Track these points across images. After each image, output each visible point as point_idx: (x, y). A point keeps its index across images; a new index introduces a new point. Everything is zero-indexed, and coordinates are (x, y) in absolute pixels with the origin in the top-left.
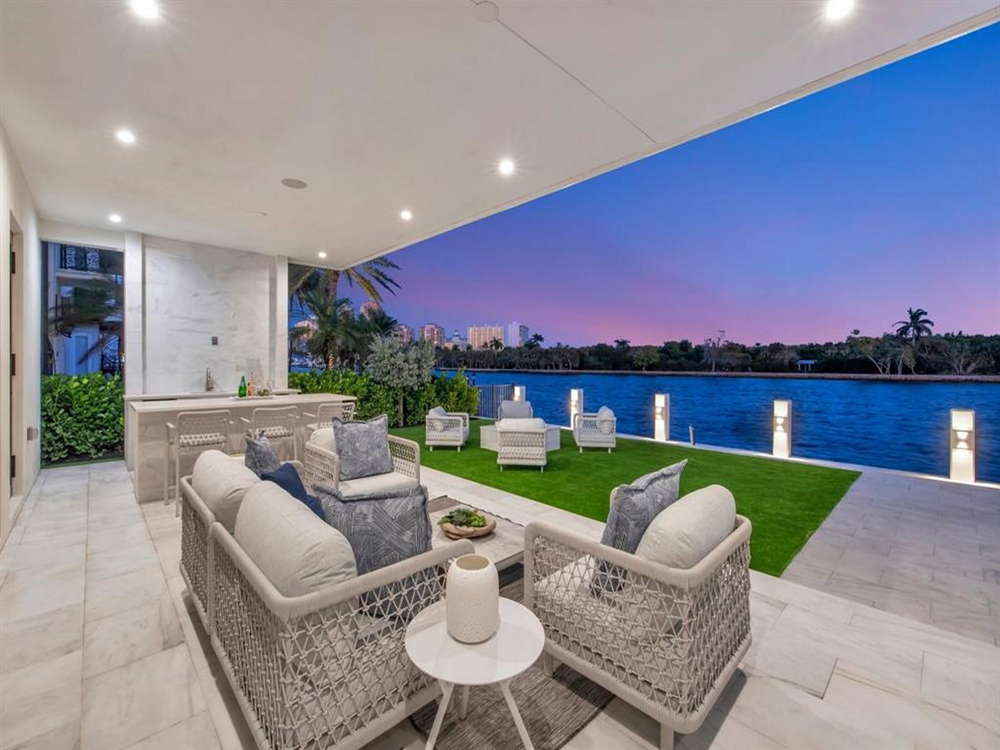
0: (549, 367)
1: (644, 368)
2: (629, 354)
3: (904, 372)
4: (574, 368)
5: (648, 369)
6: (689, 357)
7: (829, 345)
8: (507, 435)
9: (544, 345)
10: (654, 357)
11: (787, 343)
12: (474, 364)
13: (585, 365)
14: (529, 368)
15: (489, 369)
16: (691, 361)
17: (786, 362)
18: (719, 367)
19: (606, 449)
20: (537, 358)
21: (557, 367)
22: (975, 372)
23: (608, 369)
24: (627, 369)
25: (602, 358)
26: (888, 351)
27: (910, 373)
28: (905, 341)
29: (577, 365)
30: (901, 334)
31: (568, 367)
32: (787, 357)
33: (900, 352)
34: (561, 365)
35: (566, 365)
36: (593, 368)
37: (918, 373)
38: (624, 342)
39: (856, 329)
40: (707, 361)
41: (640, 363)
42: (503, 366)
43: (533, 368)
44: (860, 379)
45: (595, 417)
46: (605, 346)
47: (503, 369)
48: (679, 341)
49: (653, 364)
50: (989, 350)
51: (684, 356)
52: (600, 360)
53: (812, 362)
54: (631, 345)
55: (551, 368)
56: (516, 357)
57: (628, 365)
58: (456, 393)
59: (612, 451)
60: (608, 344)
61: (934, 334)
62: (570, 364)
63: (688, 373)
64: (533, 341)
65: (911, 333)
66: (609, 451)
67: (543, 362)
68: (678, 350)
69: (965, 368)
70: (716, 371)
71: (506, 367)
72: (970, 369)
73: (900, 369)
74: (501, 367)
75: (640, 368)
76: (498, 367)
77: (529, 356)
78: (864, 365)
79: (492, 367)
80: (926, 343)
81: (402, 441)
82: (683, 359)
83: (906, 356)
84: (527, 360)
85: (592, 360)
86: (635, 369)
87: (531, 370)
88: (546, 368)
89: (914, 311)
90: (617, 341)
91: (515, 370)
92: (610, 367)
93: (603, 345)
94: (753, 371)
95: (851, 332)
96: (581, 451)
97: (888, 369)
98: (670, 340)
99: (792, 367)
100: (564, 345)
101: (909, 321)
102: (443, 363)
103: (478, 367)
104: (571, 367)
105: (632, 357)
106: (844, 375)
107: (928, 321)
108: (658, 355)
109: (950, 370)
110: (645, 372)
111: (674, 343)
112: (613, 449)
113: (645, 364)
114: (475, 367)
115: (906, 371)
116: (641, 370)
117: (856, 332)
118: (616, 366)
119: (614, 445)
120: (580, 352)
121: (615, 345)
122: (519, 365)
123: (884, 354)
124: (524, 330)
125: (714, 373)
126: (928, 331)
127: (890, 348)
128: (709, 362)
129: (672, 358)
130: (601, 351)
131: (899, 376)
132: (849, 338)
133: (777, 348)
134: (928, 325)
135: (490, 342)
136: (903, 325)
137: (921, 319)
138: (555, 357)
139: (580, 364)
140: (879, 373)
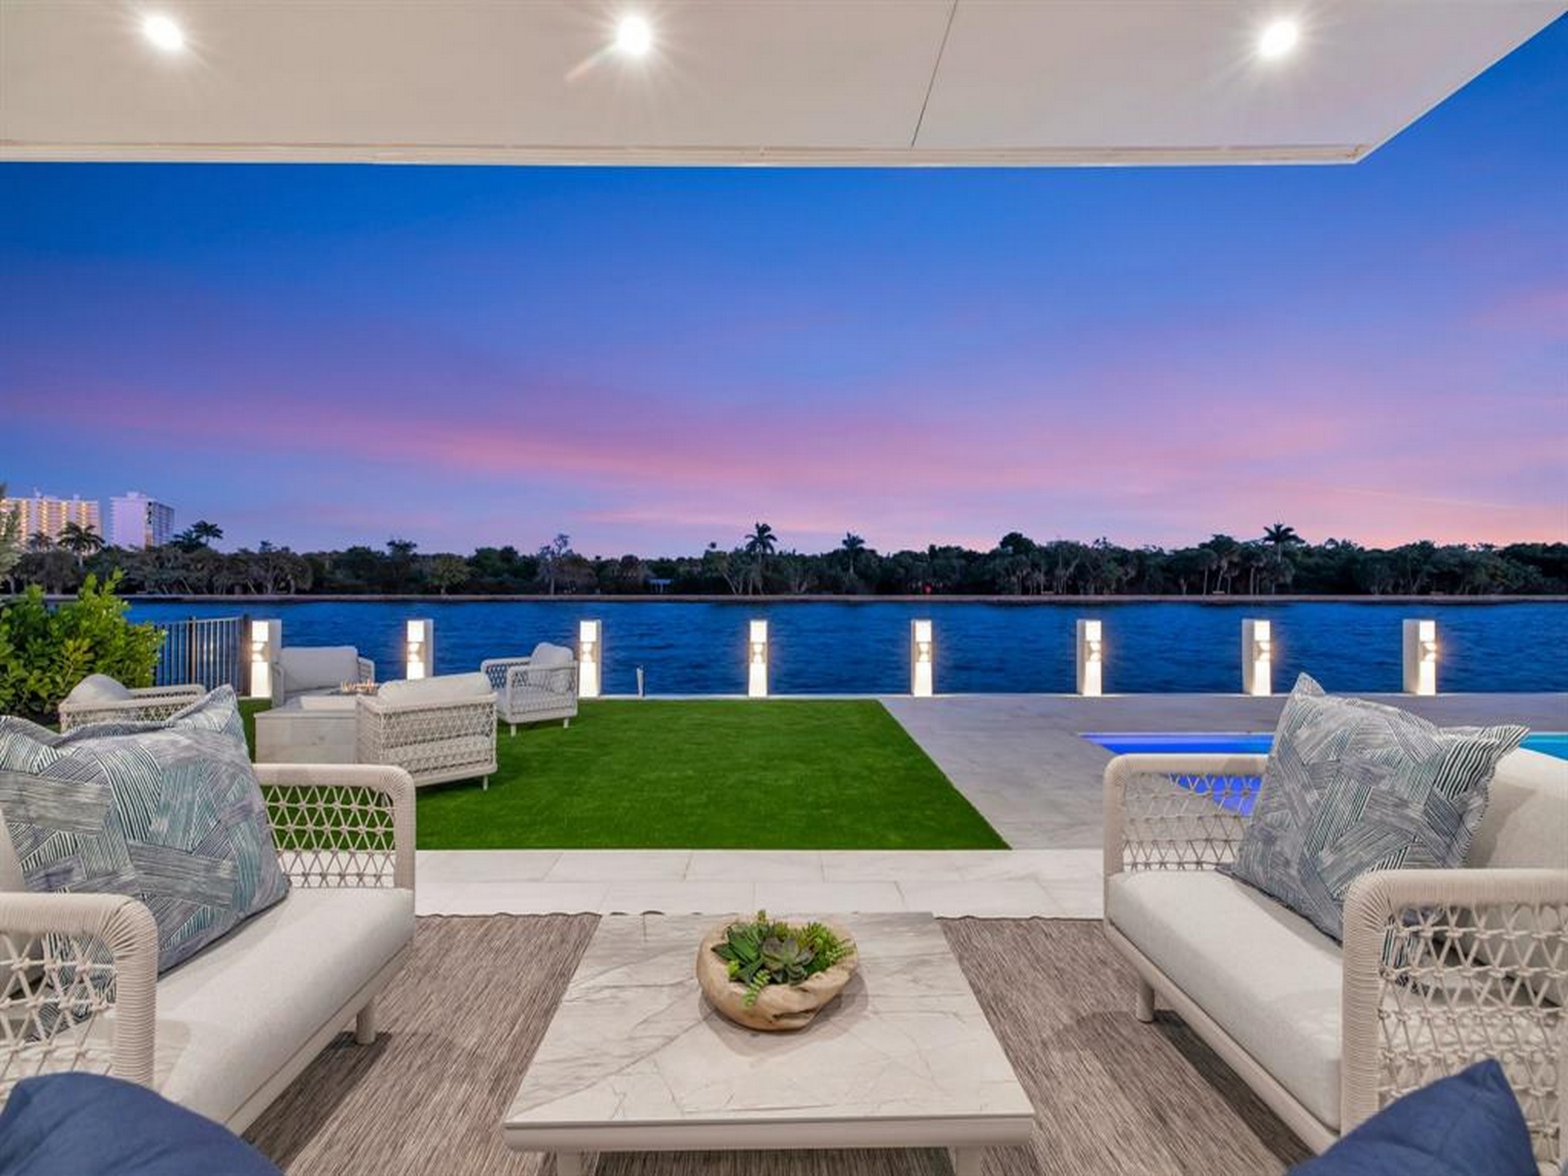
0: (237, 589)
1: (442, 591)
2: (415, 566)
4: (298, 591)
5: (449, 591)
6: (515, 573)
7: (681, 560)
8: (402, 718)
9: (223, 546)
10: (460, 572)
11: (641, 556)
13: (326, 584)
14: (184, 592)
16: (519, 580)
17: (641, 579)
18: (559, 589)
19: (559, 722)
20: (205, 572)
21: (260, 589)
22: (809, 591)
23: (373, 592)
24: (411, 593)
25: (361, 572)
26: (740, 570)
27: (759, 593)
28: (754, 558)
29: (308, 586)
30: (750, 550)
31: (287, 589)
32: (642, 573)
33: (750, 571)
34: (269, 585)
35: (283, 584)
36: (344, 590)
37: (766, 594)
38: (407, 546)
39: (713, 542)
40: (543, 579)
41: (436, 583)
44: (716, 601)
45: (527, 664)
46: (367, 552)
48: (498, 547)
49: (459, 584)
51: (508, 571)
52: (358, 577)
53: (668, 582)
54: (419, 551)
55: (245, 590)
56: (147, 569)
57: (412, 586)
58: (86, 643)
59: (570, 723)
60: (374, 549)
61: (777, 552)
62: (292, 583)
63: (516, 597)
64: (194, 535)
65: (759, 549)
66: (566, 725)
67: (223, 579)
68: (498, 562)
69: (799, 588)
70: (556, 593)
72: (803, 589)
73: (750, 589)
75: (437, 590)
77: (186, 567)
78: (719, 586)
80: (770, 562)
81: (304, 772)
82: (506, 575)
83: (756, 576)
84: (178, 575)
85: (339, 575)
86: (426, 591)
87: (190, 596)
88: (230, 591)
89: (760, 524)
90: (391, 544)
92: (378, 588)
94: (603, 592)
95: (709, 546)
96: (513, 731)
97: (741, 590)
98: (486, 546)
99: (648, 588)
100: (277, 545)
101: (756, 535)
104: (293, 589)
105: (421, 572)
106: (703, 597)
107: (771, 537)
108: (467, 569)
109: (788, 589)
110: (449, 597)
111: (491, 550)
112: (572, 720)
113: (445, 583)
115: (755, 592)
116: (439, 593)
117: (713, 545)
118: (390, 587)
119: (574, 712)
120: (313, 561)
121: (388, 551)
122: (157, 585)
123: (738, 572)
124: (159, 513)
125: (552, 597)
126: (772, 549)
127: (742, 566)
128: (547, 580)
129: (490, 575)
130: (359, 561)
131: (750, 597)
132: (707, 552)
133: (630, 562)
134: (771, 541)
135: (60, 534)
136: (751, 540)
137: (766, 534)
138: (256, 570)
139: (314, 584)
140: (732, 593)
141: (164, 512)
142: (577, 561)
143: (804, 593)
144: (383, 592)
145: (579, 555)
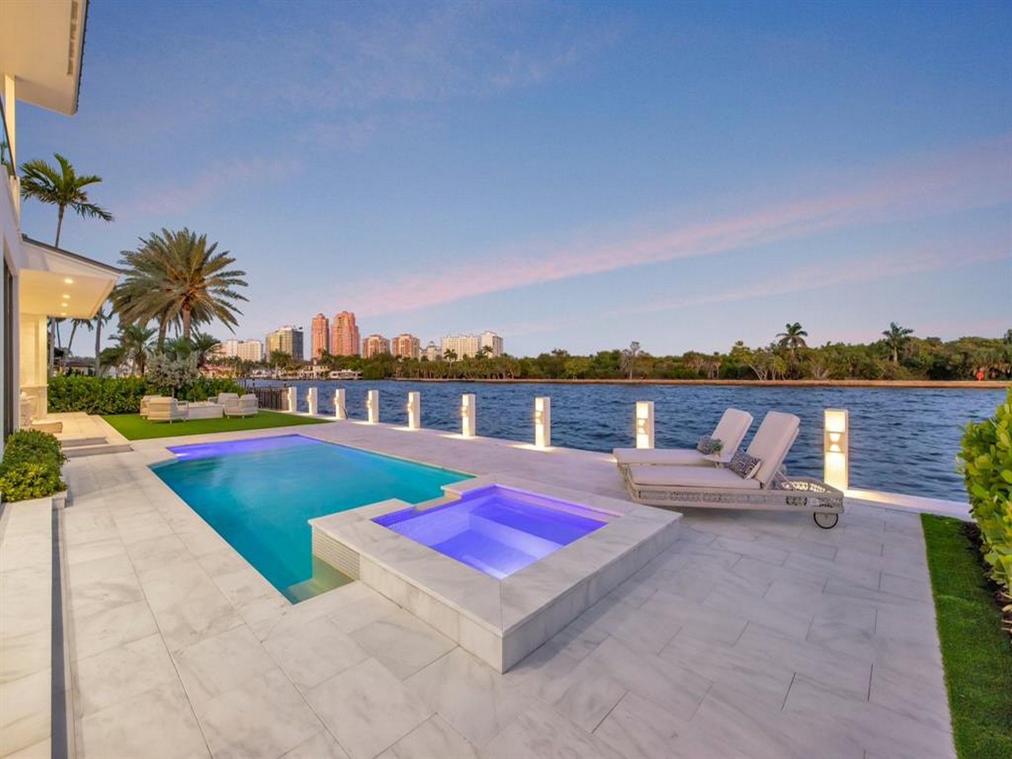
0: (494, 377)
1: (573, 377)
3: (777, 378)
4: (515, 378)
5: (578, 378)
10: (585, 366)
12: (429, 375)
13: (527, 374)
14: (476, 378)
15: (441, 379)
17: (697, 371)
18: (636, 375)
20: (484, 368)
22: (831, 377)
23: (547, 378)
25: (545, 367)
27: (781, 378)
29: (519, 375)
31: (510, 376)
32: (700, 364)
33: (772, 361)
34: (504, 374)
35: (509, 374)
36: (535, 377)
37: (787, 379)
38: (561, 353)
39: (740, 340)
40: (624, 370)
41: (571, 372)
42: (455, 376)
43: (480, 377)
47: (455, 379)
48: (610, 351)
49: (582, 373)
50: (848, 359)
51: (613, 365)
52: (542, 370)
54: (569, 354)
55: (496, 377)
61: (808, 346)
62: (513, 373)
63: (609, 381)
64: (483, 352)
65: (789, 344)
67: (489, 372)
68: (608, 360)
69: (820, 374)
70: (632, 378)
71: (457, 377)
72: (824, 375)
73: (774, 377)
74: (452, 377)
75: (570, 377)
76: (450, 378)
78: (750, 373)
79: (445, 377)
80: (800, 354)
82: (610, 368)
83: (778, 365)
84: (474, 370)
85: (534, 369)
87: (478, 380)
89: (792, 325)
90: (556, 352)
91: (464, 379)
93: (545, 355)
95: (736, 343)
97: (766, 376)
98: (603, 350)
101: (788, 332)
102: (402, 373)
103: (432, 377)
104: (513, 377)
107: (803, 333)
108: (589, 365)
109: (810, 376)
110: (577, 380)
111: (606, 353)
113: (575, 373)
114: (429, 377)
117: (740, 343)
118: (554, 376)
120: (522, 362)
121: (552, 356)
122: (468, 374)
123: (760, 363)
125: (631, 381)
126: (803, 342)
129: (603, 367)
131: (774, 381)
132: (735, 348)
133: (690, 357)
134: (802, 337)
135: (445, 353)
136: (782, 337)
137: (799, 331)
138: (498, 368)
139: (522, 373)
140: (759, 379)
141: (499, 340)
142: (646, 358)
143: (824, 379)
144: (552, 378)
145: (648, 354)
